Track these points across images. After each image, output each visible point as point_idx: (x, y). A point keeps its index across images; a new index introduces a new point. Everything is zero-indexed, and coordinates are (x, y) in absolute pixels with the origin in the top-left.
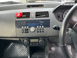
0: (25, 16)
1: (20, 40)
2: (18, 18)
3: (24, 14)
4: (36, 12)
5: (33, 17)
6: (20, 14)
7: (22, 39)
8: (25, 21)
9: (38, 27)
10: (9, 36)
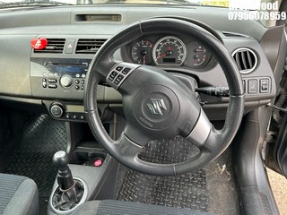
0: (52, 47)
1: (43, 104)
2: (36, 51)
3: (51, 41)
4: (80, 40)
5: (69, 51)
6: (43, 42)
7: (47, 103)
8: (51, 59)
9: (78, 75)
10: (17, 92)
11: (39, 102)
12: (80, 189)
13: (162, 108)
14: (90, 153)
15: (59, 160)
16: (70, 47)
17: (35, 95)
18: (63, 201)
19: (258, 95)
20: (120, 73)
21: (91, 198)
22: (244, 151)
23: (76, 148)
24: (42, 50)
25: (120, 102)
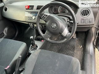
0: (30, 8)
2: (26, 9)
3: (30, 6)
4: (38, 6)
7: (29, 24)
11: (27, 23)
12: (37, 47)
13: (55, 26)
14: (41, 38)
15: (31, 38)
16: (35, 8)
17: (26, 21)
18: (32, 49)
19: (88, 24)
20: (45, 16)
21: (40, 49)
22: (87, 42)
23: (37, 36)
24: (28, 9)
25: (45, 24)
